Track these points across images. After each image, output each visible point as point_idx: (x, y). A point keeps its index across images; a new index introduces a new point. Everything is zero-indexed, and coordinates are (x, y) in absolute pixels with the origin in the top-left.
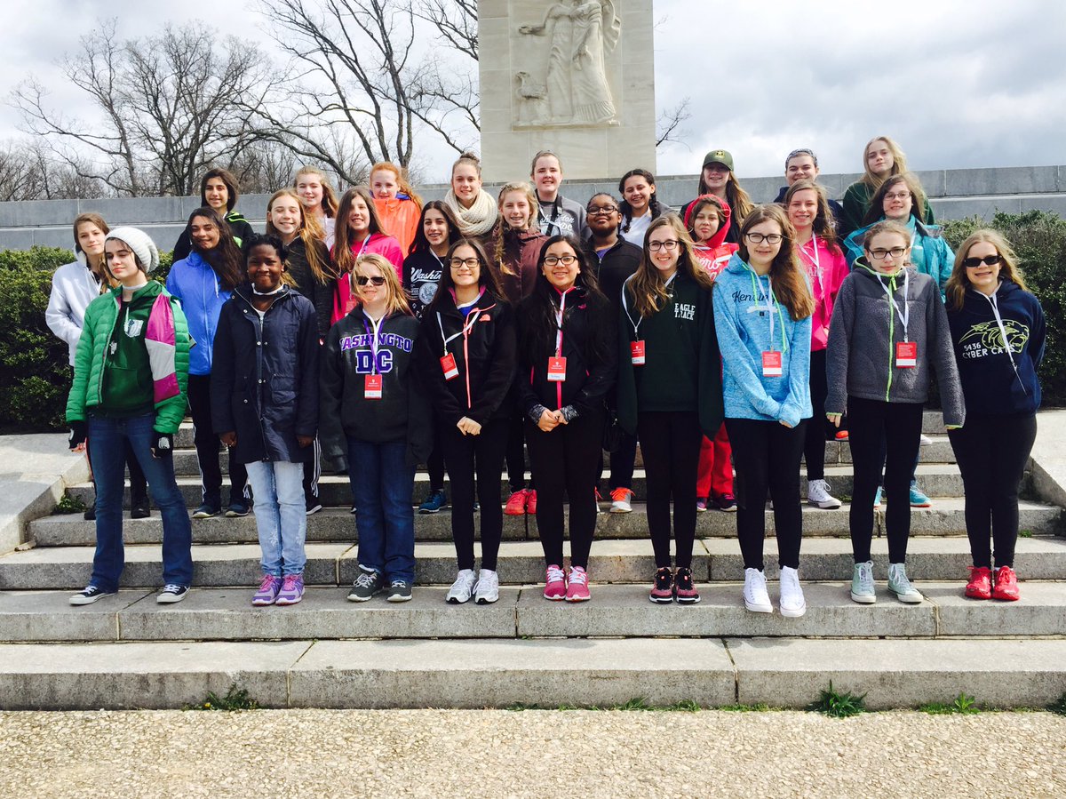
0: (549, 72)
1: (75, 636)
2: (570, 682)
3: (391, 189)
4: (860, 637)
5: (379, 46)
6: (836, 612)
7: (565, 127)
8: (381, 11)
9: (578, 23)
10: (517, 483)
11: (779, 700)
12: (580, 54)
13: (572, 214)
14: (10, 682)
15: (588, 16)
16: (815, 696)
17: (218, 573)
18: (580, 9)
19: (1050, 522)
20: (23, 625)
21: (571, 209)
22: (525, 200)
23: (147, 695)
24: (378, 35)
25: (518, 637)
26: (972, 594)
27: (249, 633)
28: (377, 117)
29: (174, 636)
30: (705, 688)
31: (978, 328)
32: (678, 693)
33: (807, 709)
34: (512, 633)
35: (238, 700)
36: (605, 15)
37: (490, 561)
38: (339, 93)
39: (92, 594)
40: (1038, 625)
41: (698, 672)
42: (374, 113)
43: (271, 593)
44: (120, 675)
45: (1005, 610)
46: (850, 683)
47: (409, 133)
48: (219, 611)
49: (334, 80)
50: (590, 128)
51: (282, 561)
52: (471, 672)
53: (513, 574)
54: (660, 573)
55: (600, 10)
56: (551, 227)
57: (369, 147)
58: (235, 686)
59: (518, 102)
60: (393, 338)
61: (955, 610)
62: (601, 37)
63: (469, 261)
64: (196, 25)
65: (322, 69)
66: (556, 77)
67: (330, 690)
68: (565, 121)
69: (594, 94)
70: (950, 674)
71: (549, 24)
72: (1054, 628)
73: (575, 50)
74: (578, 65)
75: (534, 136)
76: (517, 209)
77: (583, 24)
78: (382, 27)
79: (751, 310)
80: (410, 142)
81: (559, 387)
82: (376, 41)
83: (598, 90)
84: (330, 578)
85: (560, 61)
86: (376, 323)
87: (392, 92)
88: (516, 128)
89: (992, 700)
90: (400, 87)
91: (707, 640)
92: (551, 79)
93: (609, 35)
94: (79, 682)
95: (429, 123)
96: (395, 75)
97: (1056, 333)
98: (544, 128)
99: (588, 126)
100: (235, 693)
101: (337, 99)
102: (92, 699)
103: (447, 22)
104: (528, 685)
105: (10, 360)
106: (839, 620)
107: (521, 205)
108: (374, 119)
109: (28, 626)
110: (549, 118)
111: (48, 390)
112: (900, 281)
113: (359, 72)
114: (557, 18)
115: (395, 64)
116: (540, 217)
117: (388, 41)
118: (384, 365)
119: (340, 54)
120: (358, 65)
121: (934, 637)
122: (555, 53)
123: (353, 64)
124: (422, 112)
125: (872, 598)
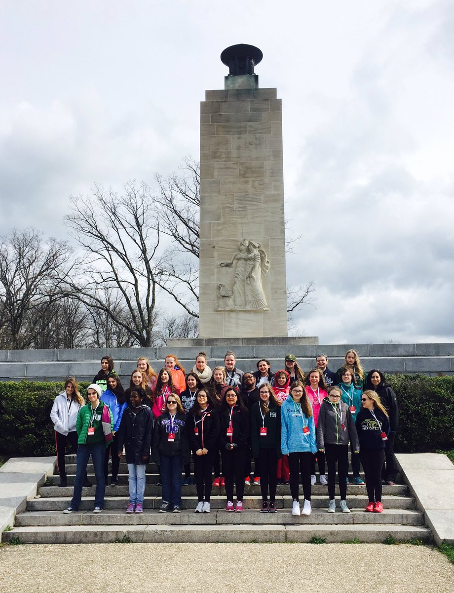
0: (234, 285)
1: (67, 523)
2: (234, 534)
3: (172, 364)
4: (329, 524)
5: (139, 246)
6: (321, 515)
7: (242, 311)
8: (141, 227)
9: (248, 262)
10: (217, 475)
11: (299, 540)
12: (249, 277)
13: (239, 375)
14: (51, 535)
15: (254, 259)
16: (310, 539)
17: (112, 504)
18: (250, 256)
19: (403, 490)
20: (49, 519)
21: (240, 373)
22: (222, 373)
23: (96, 539)
24: (138, 241)
25: (217, 524)
26: (367, 511)
27: (126, 522)
28: (136, 285)
29: (100, 523)
30: (276, 536)
31: (366, 420)
32: (268, 538)
33: (308, 543)
34: (215, 523)
35: (127, 540)
36: (262, 259)
37: (208, 500)
38: (114, 271)
39: (70, 510)
40: (386, 520)
41: (274, 531)
42: (134, 283)
43: (132, 509)
44: (88, 532)
45: (375, 515)
46: (321, 534)
47: (154, 294)
48: (116, 515)
49: (111, 265)
50: (255, 312)
51: (136, 499)
52: (202, 531)
53: (215, 506)
54: (264, 503)
55: (260, 256)
56: (231, 380)
57: (130, 301)
58: (125, 535)
59: (218, 298)
60: (179, 421)
61: (359, 515)
62: (260, 269)
63: (203, 396)
64: (31, 230)
65: (105, 258)
66: (238, 287)
67: (156, 537)
68: (242, 308)
69: (256, 295)
70: (352, 532)
71: (235, 262)
72: (391, 522)
73: (247, 274)
74: (249, 282)
75: (226, 314)
76: (219, 376)
77: (251, 262)
78: (141, 236)
79: (293, 415)
80: (153, 300)
81: (231, 438)
82: (137, 244)
83: (258, 294)
84: (151, 506)
85: (239, 279)
86: (173, 417)
87: (145, 272)
88: (217, 311)
89: (365, 540)
90: (150, 269)
91: (280, 525)
92: (235, 288)
93: (264, 268)
94: (75, 534)
95: (165, 289)
96: (147, 262)
97: (418, 423)
98: (231, 311)
99: (253, 311)
100: (125, 538)
101: (112, 275)
102: (78, 540)
103: (178, 236)
104: (220, 535)
105: (21, 428)
106: (322, 518)
107: (220, 374)
108: (133, 287)
109: (50, 520)
110: (234, 306)
111: (35, 439)
112: (338, 405)
113: (127, 261)
114: (239, 259)
115: (147, 255)
116: (227, 376)
117: (144, 244)
118: (175, 430)
119: (117, 251)
120: (127, 258)
121: (353, 524)
122: (237, 276)
123: (124, 257)
124: (162, 283)
125: (334, 511)
